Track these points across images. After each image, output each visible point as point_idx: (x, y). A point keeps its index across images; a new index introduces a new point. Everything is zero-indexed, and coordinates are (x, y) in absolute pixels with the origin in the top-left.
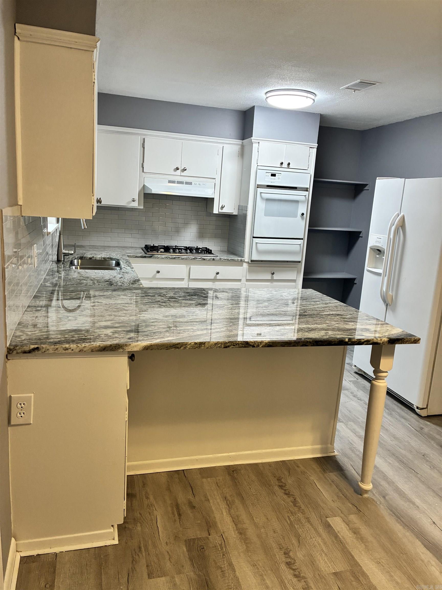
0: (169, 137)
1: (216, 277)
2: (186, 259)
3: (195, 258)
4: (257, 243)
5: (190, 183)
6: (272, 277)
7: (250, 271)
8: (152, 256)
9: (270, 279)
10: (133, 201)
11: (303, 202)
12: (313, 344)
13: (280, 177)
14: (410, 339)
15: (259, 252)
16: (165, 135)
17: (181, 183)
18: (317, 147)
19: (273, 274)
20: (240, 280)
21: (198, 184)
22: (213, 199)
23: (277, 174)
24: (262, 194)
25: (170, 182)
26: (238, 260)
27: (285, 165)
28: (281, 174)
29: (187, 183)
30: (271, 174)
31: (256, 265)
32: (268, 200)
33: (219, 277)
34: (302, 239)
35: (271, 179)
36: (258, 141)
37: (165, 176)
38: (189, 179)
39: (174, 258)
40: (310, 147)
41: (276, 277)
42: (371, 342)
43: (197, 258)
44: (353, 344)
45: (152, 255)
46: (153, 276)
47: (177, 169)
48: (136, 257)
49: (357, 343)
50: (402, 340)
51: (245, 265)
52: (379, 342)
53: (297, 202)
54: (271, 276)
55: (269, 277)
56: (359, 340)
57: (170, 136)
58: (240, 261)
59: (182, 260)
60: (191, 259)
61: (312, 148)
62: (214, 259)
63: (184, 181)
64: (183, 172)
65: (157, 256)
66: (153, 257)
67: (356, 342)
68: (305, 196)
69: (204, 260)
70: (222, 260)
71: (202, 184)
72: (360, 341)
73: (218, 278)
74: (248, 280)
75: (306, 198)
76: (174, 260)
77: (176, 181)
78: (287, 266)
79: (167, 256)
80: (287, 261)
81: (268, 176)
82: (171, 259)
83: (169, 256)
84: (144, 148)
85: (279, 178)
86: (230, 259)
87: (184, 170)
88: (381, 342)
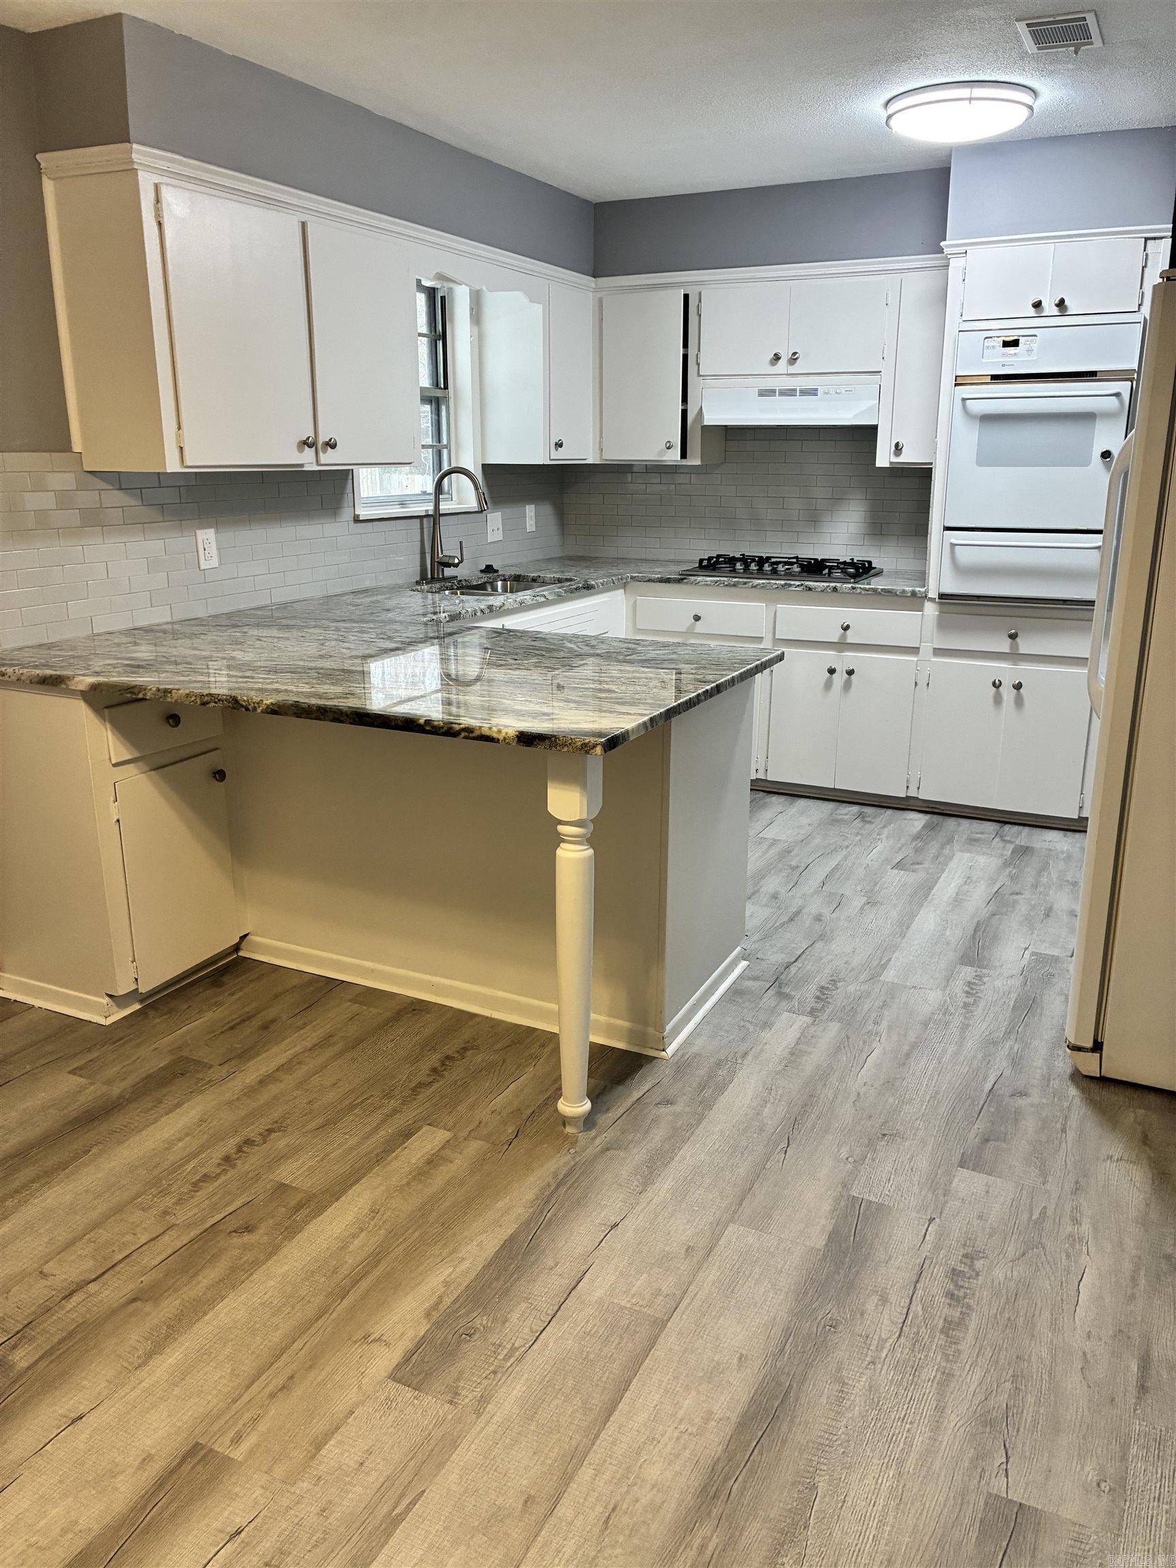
0: (761, 280)
1: (843, 636)
2: (763, 587)
3: (786, 584)
4: (953, 545)
5: (814, 392)
6: (1014, 647)
7: (943, 625)
8: (682, 579)
9: (1007, 651)
10: (668, 448)
11: (1109, 415)
12: (354, 719)
13: (1035, 346)
14: (571, 739)
15: (960, 570)
16: (748, 275)
17: (790, 393)
18: (1170, 234)
19: (1013, 637)
20: (915, 650)
21: (832, 391)
22: (874, 428)
23: (1022, 340)
24: (968, 401)
25: (765, 393)
26: (904, 591)
27: (1049, 308)
28: (1036, 336)
29: (804, 392)
30: (1004, 341)
31: (959, 608)
32: (988, 419)
33: (851, 637)
34: (1100, 532)
35: (1004, 355)
36: (962, 249)
37: (751, 380)
38: (809, 383)
39: (734, 585)
40: (1146, 239)
41: (1025, 646)
42: (477, 733)
43: (790, 585)
44: (436, 731)
45: (683, 577)
46: (688, 628)
47: (777, 357)
48: (649, 581)
49: (443, 730)
50: (550, 738)
51: (931, 609)
52: (495, 735)
53: (1088, 417)
54: (1011, 644)
55: (1004, 646)
56: (450, 726)
57: (758, 275)
58: (909, 595)
59: (753, 589)
60: (775, 586)
61: (1155, 239)
62: (835, 589)
63: (798, 388)
64: (793, 364)
65: (695, 578)
66: (685, 581)
67: (442, 727)
68: (1117, 395)
69: (810, 589)
70: (859, 591)
71: (843, 391)
72: (451, 728)
73: (849, 641)
74: (938, 652)
75: (1121, 402)
76: (733, 589)
77: (777, 388)
78: (1066, 614)
79: (718, 579)
80: (1065, 601)
81: (993, 347)
82: (727, 585)
83: (722, 579)
84: (700, 316)
85: (1030, 351)
86: (882, 589)
87: (793, 359)
88: (501, 738)
